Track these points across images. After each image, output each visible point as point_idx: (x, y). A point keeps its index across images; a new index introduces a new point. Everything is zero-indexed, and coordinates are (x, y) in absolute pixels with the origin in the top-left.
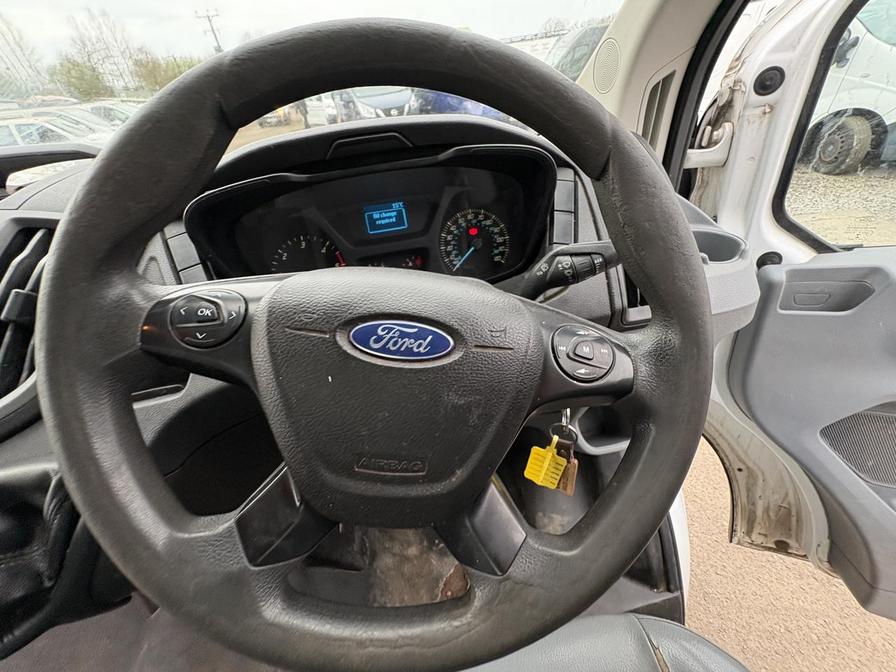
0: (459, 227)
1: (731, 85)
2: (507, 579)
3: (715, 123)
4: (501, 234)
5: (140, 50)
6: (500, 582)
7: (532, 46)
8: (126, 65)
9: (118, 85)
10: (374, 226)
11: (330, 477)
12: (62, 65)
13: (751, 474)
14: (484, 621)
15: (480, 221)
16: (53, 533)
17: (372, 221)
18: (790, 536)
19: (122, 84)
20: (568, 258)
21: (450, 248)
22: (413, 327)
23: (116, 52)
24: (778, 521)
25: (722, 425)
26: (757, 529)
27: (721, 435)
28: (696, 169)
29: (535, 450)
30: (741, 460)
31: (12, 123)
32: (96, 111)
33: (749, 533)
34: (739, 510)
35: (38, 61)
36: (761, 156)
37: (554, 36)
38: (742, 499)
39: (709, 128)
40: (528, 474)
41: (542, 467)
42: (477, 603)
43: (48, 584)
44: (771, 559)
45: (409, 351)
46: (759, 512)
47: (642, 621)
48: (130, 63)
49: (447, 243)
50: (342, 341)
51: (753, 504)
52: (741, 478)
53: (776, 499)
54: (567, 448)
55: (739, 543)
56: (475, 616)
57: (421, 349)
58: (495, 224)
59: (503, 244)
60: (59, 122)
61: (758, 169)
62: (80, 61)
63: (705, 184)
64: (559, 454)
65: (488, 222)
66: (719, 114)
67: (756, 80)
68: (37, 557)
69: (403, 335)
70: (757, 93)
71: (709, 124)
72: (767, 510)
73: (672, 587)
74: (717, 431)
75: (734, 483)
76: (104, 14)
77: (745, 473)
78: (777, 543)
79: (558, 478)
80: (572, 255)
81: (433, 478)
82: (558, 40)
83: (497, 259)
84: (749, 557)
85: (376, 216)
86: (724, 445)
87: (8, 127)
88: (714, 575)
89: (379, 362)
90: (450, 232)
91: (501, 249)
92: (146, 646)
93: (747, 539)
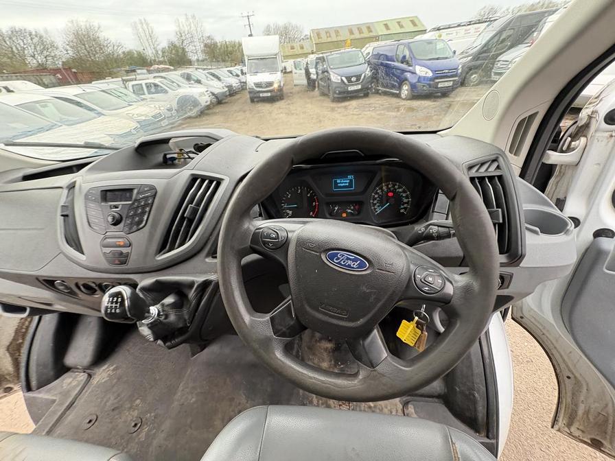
0: (382, 191)
1: (590, 113)
2: (375, 371)
3: (574, 137)
4: (407, 197)
5: (209, 37)
6: (372, 371)
7: (466, 30)
8: (200, 47)
9: (194, 58)
10: (336, 187)
11: (308, 309)
12: (169, 47)
13: (578, 383)
14: (361, 385)
15: (396, 189)
16: (192, 306)
17: (336, 183)
18: (605, 438)
19: (196, 57)
20: (436, 227)
21: (375, 202)
22: (353, 256)
23: (196, 39)
24: (596, 424)
25: (557, 341)
26: (576, 425)
27: (555, 348)
28: (556, 165)
29: (404, 322)
30: (570, 371)
31: (143, 82)
32: (182, 76)
33: (569, 425)
34: (563, 406)
35: (158, 45)
36: (606, 164)
37: (486, 22)
38: (568, 399)
39: (569, 139)
40: (398, 334)
41: (407, 332)
42: (360, 377)
43: (189, 325)
44: (593, 454)
45: (349, 266)
46: (580, 412)
47: (450, 430)
48: (202, 46)
49: (375, 199)
50: (323, 257)
51: (576, 405)
52: (569, 384)
53: (596, 406)
54: (422, 325)
55: (559, 430)
56: (359, 382)
57: (354, 266)
58: (404, 192)
59: (407, 203)
60: (165, 81)
61: (602, 172)
62: (178, 45)
63: (562, 174)
64: (417, 327)
65: (400, 190)
66: (578, 131)
67: (607, 115)
68: (186, 313)
69: (348, 259)
70: (606, 122)
71: (570, 136)
72: (587, 412)
73: (490, 436)
74: (553, 344)
75: (562, 386)
76: (193, 17)
77: (572, 380)
78: (593, 440)
79: (415, 340)
80: (438, 226)
81: (350, 320)
82: (488, 26)
83: (402, 211)
84: (574, 448)
85: (338, 181)
86: (557, 356)
87: (141, 84)
88: (539, 450)
89: (337, 268)
90: (377, 193)
91: (405, 205)
92: (189, 370)
93: (566, 429)
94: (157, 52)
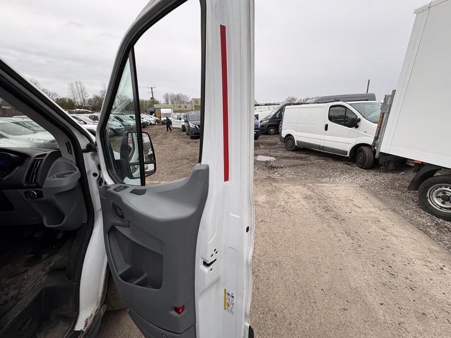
12: (94, 99)
32: (91, 117)
35: (86, 97)
94: (84, 101)
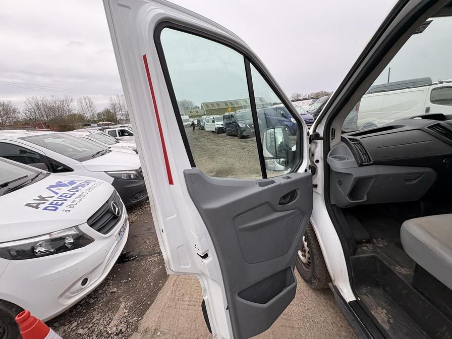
35: (95, 111)
62: (111, 111)
94: (93, 115)
